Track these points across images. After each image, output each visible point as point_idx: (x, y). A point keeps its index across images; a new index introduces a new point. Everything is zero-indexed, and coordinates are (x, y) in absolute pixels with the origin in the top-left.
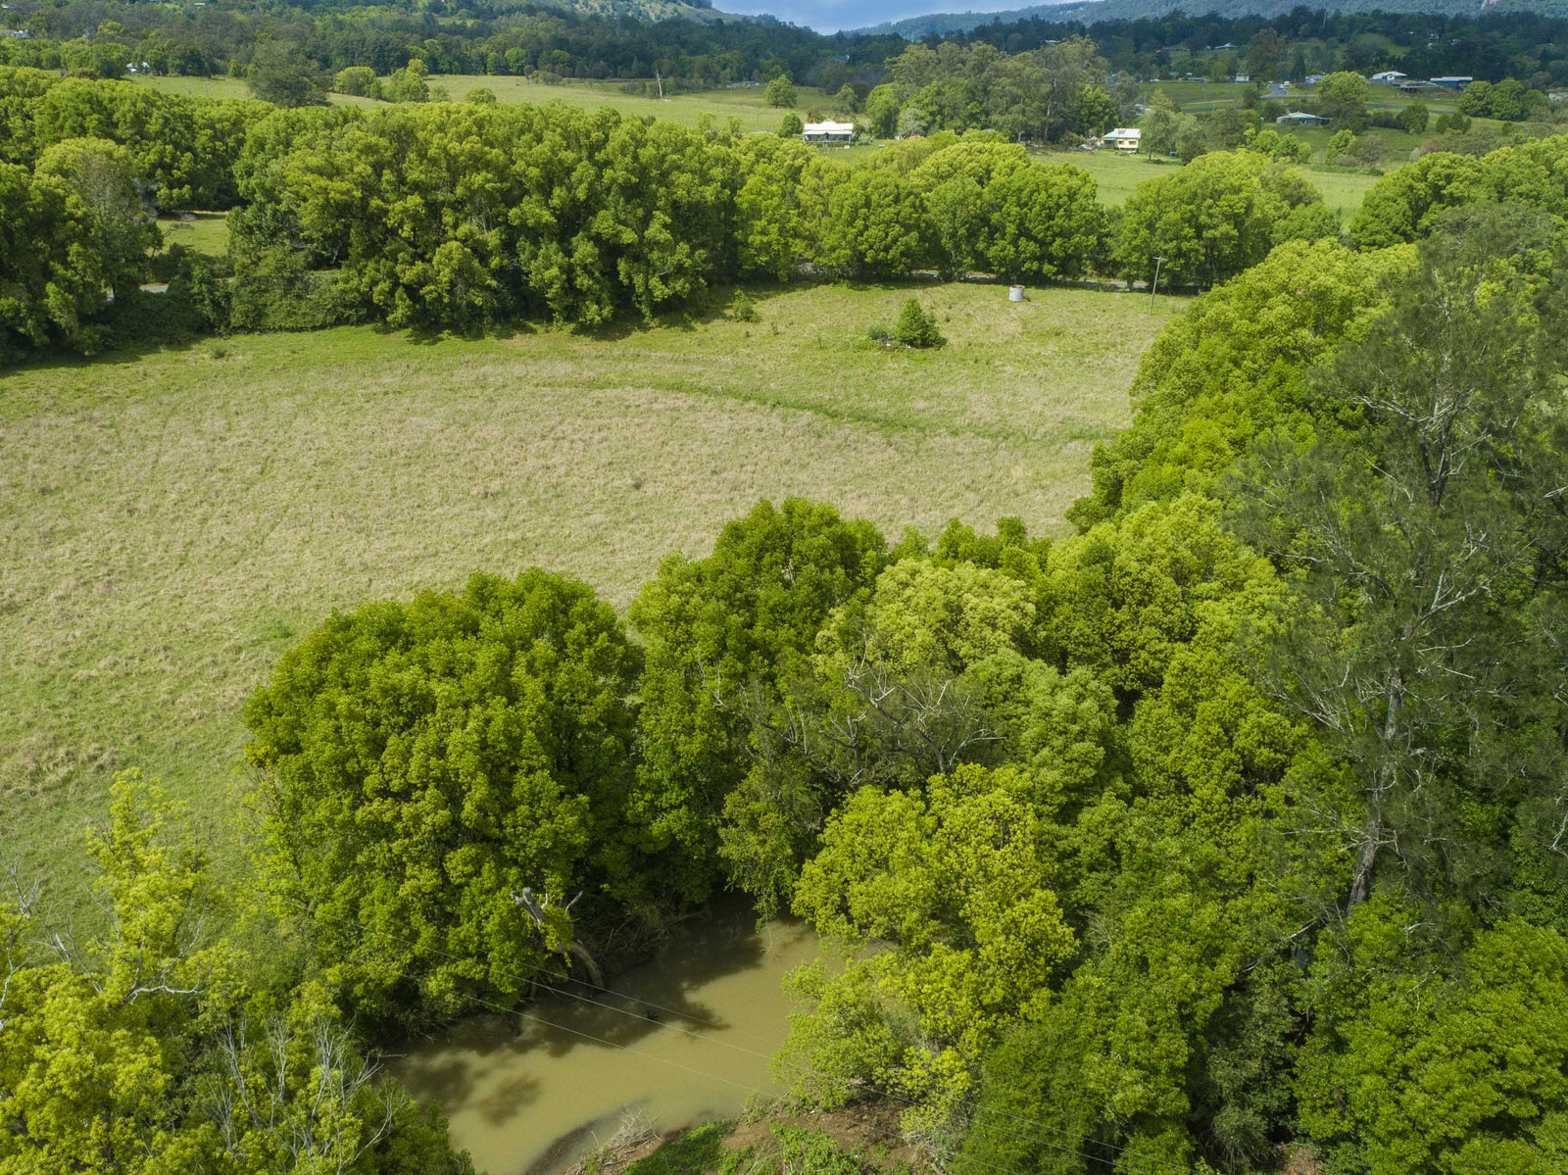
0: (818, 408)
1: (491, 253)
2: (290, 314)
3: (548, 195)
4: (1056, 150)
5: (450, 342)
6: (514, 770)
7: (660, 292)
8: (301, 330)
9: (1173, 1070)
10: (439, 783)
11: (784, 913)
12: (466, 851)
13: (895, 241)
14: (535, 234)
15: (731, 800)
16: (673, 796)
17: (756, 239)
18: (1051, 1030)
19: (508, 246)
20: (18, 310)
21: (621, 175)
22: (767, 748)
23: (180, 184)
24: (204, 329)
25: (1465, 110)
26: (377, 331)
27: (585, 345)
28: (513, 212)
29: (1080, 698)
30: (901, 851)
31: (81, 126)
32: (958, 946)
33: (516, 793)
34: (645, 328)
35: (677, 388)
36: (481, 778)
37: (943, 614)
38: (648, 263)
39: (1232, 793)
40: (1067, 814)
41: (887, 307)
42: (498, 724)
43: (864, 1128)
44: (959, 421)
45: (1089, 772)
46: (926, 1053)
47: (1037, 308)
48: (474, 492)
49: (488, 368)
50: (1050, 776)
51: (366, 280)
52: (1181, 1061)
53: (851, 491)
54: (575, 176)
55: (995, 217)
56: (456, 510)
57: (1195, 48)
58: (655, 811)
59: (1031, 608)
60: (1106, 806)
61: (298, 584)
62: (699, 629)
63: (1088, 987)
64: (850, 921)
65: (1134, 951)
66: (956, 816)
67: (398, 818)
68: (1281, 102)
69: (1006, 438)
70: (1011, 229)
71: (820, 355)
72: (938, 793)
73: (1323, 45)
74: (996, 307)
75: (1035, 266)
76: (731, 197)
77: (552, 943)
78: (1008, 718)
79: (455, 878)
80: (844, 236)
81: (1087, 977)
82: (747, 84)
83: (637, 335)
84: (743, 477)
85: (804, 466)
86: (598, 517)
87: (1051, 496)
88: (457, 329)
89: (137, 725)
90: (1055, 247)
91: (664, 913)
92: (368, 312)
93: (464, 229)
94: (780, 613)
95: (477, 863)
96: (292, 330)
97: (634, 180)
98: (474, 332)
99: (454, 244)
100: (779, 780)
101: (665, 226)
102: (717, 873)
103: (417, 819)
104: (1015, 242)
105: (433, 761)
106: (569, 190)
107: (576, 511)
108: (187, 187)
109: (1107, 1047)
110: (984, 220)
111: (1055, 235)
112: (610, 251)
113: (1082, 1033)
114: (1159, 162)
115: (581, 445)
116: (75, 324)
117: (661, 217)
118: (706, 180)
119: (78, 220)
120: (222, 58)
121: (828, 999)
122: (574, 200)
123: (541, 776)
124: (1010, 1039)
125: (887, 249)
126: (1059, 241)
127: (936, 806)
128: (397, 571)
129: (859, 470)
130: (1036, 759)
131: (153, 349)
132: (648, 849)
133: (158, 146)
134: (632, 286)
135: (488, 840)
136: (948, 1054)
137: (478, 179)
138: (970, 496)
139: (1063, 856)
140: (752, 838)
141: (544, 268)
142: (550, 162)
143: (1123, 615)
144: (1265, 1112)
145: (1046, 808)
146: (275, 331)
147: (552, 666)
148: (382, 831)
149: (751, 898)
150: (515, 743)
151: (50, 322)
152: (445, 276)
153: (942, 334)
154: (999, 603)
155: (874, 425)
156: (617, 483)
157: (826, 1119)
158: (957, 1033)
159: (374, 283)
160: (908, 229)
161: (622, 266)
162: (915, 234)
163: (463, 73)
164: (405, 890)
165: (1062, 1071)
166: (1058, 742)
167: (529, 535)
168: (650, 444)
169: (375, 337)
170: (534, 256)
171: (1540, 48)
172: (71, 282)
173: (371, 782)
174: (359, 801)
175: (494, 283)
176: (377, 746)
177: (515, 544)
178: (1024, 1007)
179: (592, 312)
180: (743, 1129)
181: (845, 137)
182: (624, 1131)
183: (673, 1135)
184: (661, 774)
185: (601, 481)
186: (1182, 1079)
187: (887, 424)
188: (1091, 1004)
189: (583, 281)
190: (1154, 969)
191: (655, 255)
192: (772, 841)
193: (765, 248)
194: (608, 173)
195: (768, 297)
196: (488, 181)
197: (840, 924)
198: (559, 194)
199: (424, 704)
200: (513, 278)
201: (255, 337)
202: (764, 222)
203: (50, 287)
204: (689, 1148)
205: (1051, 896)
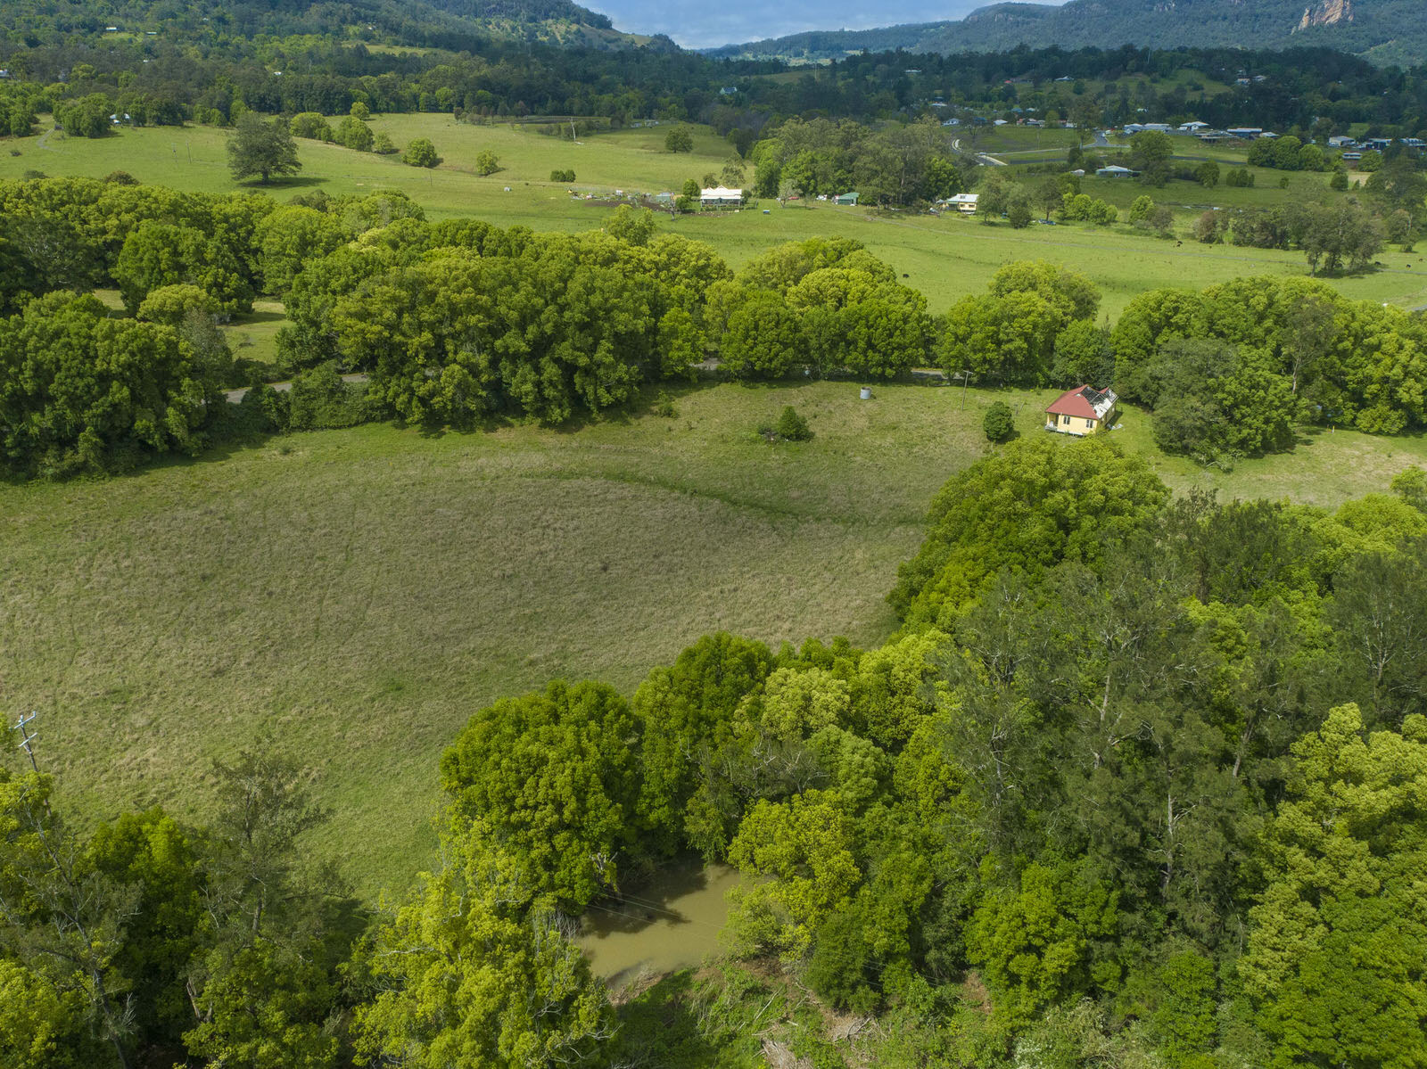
0: (722, 497)
1: (481, 372)
2: (332, 416)
3: (523, 330)
4: (908, 213)
5: (452, 437)
6: (586, 793)
7: (606, 399)
8: (340, 428)
9: (902, 932)
10: (553, 801)
11: (720, 859)
12: (565, 834)
13: (777, 355)
14: (514, 358)
15: (690, 803)
16: (661, 800)
17: (675, 354)
18: (848, 915)
19: (494, 363)
20: (148, 429)
21: (578, 316)
22: (710, 774)
23: (230, 299)
24: (272, 430)
25: (1252, 162)
26: (396, 427)
27: (550, 438)
28: (498, 343)
29: (866, 756)
30: (779, 833)
31: (157, 258)
32: (808, 877)
33: (588, 805)
34: (593, 422)
35: (622, 478)
36: (573, 798)
37: (801, 703)
38: (596, 377)
39: (938, 801)
40: (859, 813)
41: (770, 405)
42: (579, 771)
43: (763, 969)
44: (822, 509)
45: (870, 792)
46: (791, 927)
47: (880, 405)
48: (496, 574)
49: (483, 460)
50: (850, 795)
51: (391, 393)
52: (904, 927)
53: (749, 572)
54: (543, 317)
55: (850, 335)
56: (486, 590)
57: (1037, 82)
58: (651, 808)
59: (847, 698)
60: (877, 808)
61: (397, 651)
62: (674, 712)
63: (865, 895)
64: (755, 866)
65: (887, 878)
66: (806, 815)
67: (533, 820)
68: (1101, 153)
69: (853, 523)
70: (862, 344)
71: (722, 447)
72: (796, 804)
73: (1146, 79)
74: (850, 404)
75: (880, 370)
76: (656, 324)
77: (607, 880)
78: (830, 763)
79: (559, 848)
80: (739, 351)
81: (864, 891)
82: (648, 122)
83: (588, 428)
84: (675, 561)
85: (716, 550)
86: (581, 596)
87: (880, 574)
88: (455, 425)
89: (326, 752)
90: (894, 357)
91: (654, 861)
92: (389, 413)
93: (461, 356)
94: (716, 701)
95: (570, 840)
96: (334, 428)
97: (587, 319)
98: (468, 427)
99: (457, 367)
100: (717, 791)
101: (609, 351)
102: (682, 841)
103: (542, 820)
104: (864, 353)
105: (550, 791)
106: (539, 326)
107: (566, 591)
108: (235, 300)
109: (874, 923)
110: (842, 335)
111: (893, 349)
112: (569, 369)
113: (862, 917)
114: (992, 224)
115: (560, 533)
116: (186, 436)
117: (606, 345)
118: (638, 315)
119: (188, 360)
120: (188, 102)
121: (746, 903)
122: (543, 333)
123: (601, 796)
124: (830, 920)
125: (770, 361)
126: (896, 353)
127: (796, 811)
128: (459, 641)
129: (753, 553)
130: (845, 786)
131: (237, 448)
132: (647, 828)
133: (213, 268)
134: (585, 393)
135: (575, 828)
136: (801, 927)
137: (473, 320)
138: (827, 575)
139: (857, 833)
140: (702, 822)
141: (522, 384)
142: (526, 307)
143: (896, 700)
144: (953, 953)
145: (849, 810)
146: (322, 429)
147: (599, 735)
148: (524, 825)
149: (701, 852)
150: (588, 780)
151: (169, 435)
152: (449, 391)
153: (811, 429)
154: (830, 697)
155: (763, 513)
156: (590, 566)
157: (743, 965)
158: (806, 918)
159: (397, 395)
160: (786, 346)
161: (577, 379)
162: (791, 350)
163: (398, 111)
164: (534, 854)
165: (853, 934)
166: (855, 777)
167: (538, 610)
168: (609, 530)
169: (396, 432)
170: (514, 373)
171: (1331, 85)
172: (183, 405)
173: (519, 802)
174: (512, 810)
175: (484, 394)
176: (521, 783)
177: (531, 618)
178: (837, 905)
179: (556, 414)
180: (703, 970)
181: (735, 202)
182: (643, 973)
183: (666, 976)
184: (654, 789)
185: (578, 565)
186: (907, 936)
187: (772, 510)
188: (866, 903)
189: (549, 392)
190: (895, 886)
191: (601, 372)
192: (713, 823)
193: (681, 360)
194: (567, 314)
195: (683, 395)
196: (480, 321)
197: (751, 869)
198: (532, 330)
199: (543, 761)
200: (497, 387)
201: (308, 435)
202: (680, 342)
203: (170, 411)
204: (676, 980)
205: (848, 853)
